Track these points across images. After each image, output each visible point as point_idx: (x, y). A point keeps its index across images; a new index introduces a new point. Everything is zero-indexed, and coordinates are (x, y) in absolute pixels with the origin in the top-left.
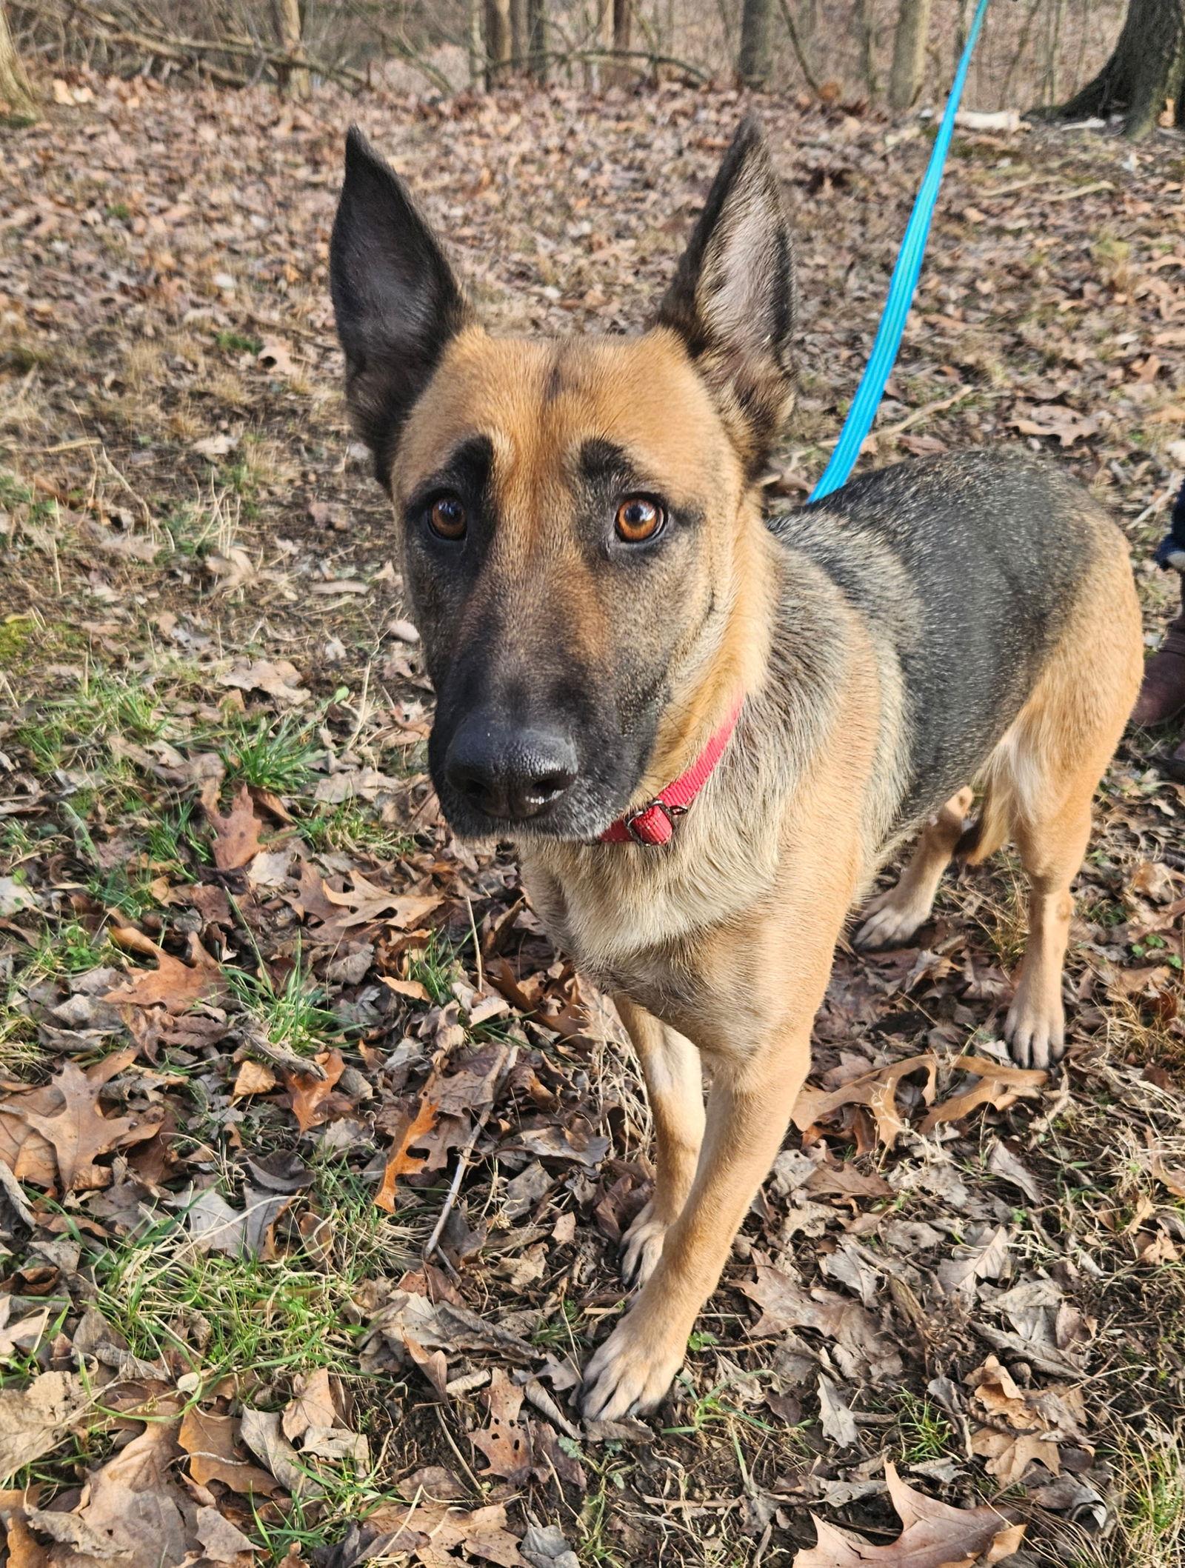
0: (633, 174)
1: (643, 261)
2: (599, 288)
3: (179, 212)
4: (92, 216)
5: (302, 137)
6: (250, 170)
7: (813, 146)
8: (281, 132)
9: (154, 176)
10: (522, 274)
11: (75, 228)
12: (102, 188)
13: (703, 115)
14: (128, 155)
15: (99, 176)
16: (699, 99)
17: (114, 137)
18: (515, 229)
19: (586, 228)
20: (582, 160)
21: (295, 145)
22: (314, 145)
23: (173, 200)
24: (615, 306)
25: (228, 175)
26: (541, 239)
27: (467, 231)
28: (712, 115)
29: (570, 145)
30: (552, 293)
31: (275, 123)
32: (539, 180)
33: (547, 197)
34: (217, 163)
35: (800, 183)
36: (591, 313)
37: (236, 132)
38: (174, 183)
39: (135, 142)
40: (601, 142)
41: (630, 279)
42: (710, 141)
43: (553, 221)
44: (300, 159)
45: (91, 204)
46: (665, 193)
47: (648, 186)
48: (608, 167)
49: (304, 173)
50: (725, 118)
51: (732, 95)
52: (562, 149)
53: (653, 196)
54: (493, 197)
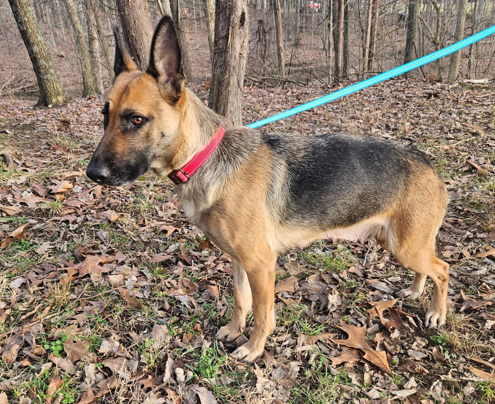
0: (379, 97)
1: (384, 114)
2: (373, 120)
3: (269, 110)
4: (249, 111)
5: (294, 94)
6: (283, 101)
7: (428, 89)
8: (289, 94)
9: (261, 103)
10: (353, 118)
11: (246, 113)
12: (250, 106)
13: (397, 84)
14: (254, 100)
15: (249, 104)
16: (395, 81)
17: (250, 97)
18: (350, 109)
19: (368, 108)
20: (365, 95)
21: (293, 96)
22: (297, 96)
23: (267, 107)
24: (377, 123)
25: (278, 102)
26: (357, 111)
27: (338, 111)
28: (400, 84)
29: (362, 92)
30: (361, 121)
31: (288, 92)
32: (355, 100)
33: (357, 103)
34: (276, 100)
35: (425, 97)
36: (371, 124)
37: (279, 94)
38: (266, 105)
39: (256, 97)
40: (370, 91)
41: (381, 118)
42: (399, 89)
43: (360, 108)
44: (295, 99)
45: (249, 109)
46: (388, 101)
47: (383, 99)
48: (372, 96)
49: (296, 101)
50: (403, 85)
51: (404, 80)
52: (360, 93)
53: (385, 101)
54: (344, 104)
